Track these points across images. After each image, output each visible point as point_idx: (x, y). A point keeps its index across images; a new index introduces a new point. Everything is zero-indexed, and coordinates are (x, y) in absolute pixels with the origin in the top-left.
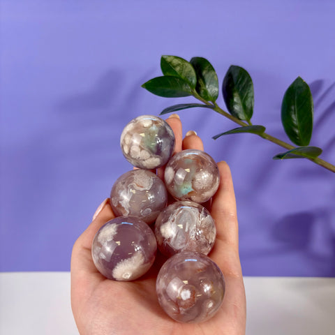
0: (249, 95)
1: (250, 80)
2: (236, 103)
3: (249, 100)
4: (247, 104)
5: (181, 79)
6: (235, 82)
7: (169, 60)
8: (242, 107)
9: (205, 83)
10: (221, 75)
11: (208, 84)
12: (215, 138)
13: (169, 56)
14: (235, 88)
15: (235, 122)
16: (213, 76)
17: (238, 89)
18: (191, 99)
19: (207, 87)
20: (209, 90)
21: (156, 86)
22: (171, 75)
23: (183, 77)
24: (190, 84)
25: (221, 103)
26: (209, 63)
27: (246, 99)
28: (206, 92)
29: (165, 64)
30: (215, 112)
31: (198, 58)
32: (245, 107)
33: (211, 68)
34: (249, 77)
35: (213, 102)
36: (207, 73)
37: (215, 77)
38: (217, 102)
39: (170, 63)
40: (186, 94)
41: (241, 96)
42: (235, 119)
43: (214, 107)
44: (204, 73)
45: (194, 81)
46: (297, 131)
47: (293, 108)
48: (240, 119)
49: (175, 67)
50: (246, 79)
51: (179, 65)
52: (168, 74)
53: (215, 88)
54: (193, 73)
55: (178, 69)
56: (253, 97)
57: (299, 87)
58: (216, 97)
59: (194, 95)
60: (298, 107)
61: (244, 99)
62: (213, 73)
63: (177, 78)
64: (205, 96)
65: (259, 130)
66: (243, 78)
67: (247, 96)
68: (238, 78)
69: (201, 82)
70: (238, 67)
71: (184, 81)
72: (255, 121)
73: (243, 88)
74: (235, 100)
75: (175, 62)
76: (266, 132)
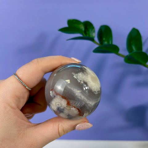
60: (134, 41)
63: (75, 28)
71: (78, 29)
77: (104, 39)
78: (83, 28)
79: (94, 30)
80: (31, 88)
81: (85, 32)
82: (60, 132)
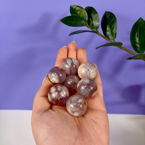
0: (115, 27)
1: (115, 19)
2: (108, 31)
3: (115, 29)
4: (114, 31)
5: (80, 17)
6: (108, 20)
7: (74, 7)
8: (111, 33)
9: (92, 20)
10: (100, 16)
11: (94, 20)
12: (97, 48)
13: (74, 6)
14: (107, 23)
15: (107, 40)
16: (97, 16)
17: (109, 23)
18: (85, 28)
19: (93, 22)
20: (94, 24)
21: (67, 21)
22: (75, 15)
23: (81, 16)
24: (85, 20)
25: (100, 30)
26: (95, 10)
27: (113, 29)
28: (93, 25)
29: (72, 10)
30: (97, 35)
31: (89, 7)
32: (112, 33)
33: (96, 12)
34: (115, 17)
35: (96, 30)
36: (93, 15)
37: (98, 17)
38: (98, 30)
39: (75, 9)
40: (82, 25)
41: (111, 27)
42: (107, 39)
43: (96, 32)
44: (92, 15)
45: (87, 19)
46: (138, 46)
47: (137, 34)
48: (110, 39)
49: (77, 11)
50: (113, 19)
51: (79, 10)
52: (74, 15)
53: (97, 23)
54: (86, 15)
55: (79, 12)
56: (116, 28)
57: (141, 23)
58: (98, 27)
59: (86, 26)
60: (139, 33)
61: (112, 29)
62: (96, 15)
63: (78, 17)
64: (92, 27)
65: (119, 45)
66: (112, 18)
67: (113, 27)
68: (109, 17)
69: (90, 19)
70: (109, 12)
71: (82, 19)
72: (117, 40)
73: (112, 23)
74: (107, 29)
75: (77, 8)
76: (122, 46)
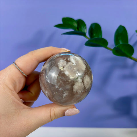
41: (96, 33)
77: (94, 35)
78: (76, 25)
79: (85, 26)
80: (27, 75)
81: (78, 28)
82: (52, 115)
